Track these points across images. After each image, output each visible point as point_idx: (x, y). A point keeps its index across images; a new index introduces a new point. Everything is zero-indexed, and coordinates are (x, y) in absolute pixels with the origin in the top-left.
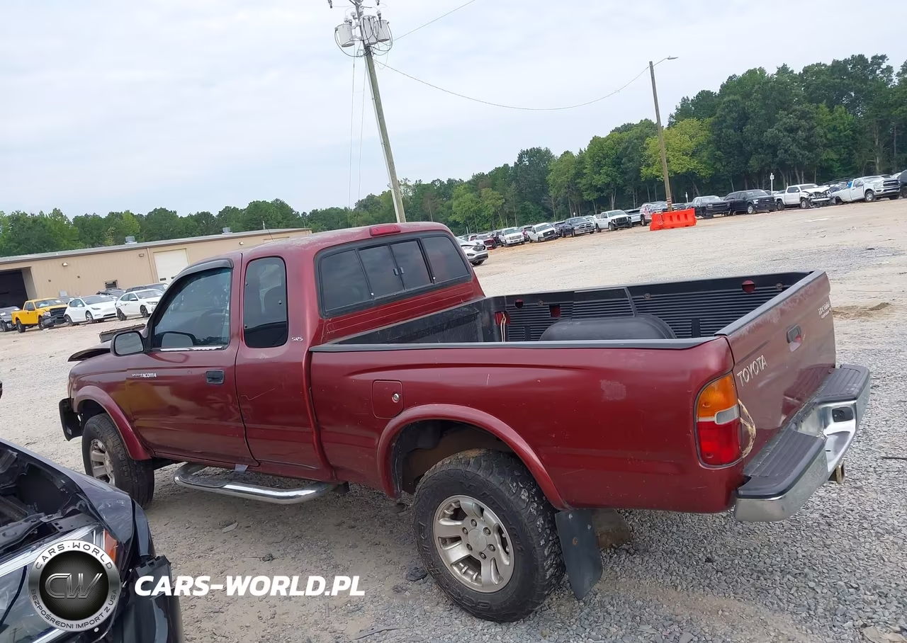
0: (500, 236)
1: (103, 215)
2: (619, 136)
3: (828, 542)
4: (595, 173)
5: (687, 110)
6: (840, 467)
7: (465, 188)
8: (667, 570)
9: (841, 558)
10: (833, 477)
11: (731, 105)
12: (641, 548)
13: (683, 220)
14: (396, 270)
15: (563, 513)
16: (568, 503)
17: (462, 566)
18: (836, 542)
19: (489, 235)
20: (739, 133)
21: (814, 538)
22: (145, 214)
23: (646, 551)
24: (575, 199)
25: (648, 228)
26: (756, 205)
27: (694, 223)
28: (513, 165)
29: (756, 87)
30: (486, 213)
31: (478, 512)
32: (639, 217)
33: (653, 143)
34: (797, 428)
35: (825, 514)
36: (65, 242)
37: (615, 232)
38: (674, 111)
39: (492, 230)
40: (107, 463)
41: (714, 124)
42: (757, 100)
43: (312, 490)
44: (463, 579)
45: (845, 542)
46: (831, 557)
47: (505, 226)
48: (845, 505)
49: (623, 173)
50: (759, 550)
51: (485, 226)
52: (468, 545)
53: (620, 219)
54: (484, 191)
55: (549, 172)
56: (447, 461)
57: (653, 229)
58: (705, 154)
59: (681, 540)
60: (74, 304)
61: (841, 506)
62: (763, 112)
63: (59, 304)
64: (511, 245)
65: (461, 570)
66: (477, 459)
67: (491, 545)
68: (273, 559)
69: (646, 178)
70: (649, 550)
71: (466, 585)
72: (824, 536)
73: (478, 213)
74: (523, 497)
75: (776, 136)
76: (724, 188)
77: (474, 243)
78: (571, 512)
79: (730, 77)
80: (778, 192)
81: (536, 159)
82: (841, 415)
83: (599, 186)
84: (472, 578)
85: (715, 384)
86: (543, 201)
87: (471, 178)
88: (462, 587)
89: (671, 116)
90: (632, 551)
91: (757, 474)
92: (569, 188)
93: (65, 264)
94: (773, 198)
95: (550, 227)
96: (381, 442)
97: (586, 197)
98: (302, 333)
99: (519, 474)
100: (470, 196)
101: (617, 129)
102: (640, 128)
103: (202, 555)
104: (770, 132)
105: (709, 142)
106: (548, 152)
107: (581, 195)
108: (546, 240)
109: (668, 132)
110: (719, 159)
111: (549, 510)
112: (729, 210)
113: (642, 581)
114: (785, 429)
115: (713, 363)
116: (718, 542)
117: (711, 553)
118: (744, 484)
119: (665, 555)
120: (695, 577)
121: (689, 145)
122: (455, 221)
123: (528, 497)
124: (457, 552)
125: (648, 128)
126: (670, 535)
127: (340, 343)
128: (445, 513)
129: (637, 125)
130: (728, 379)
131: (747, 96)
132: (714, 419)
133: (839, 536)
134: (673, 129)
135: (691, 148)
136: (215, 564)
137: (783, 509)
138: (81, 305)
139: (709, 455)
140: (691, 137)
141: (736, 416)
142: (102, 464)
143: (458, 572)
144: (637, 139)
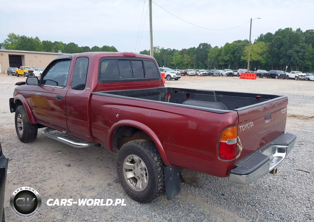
0: (187, 72)
1: (53, 42)
2: (236, 44)
3: (268, 196)
4: (225, 56)
5: (261, 39)
6: (275, 169)
7: (179, 53)
8: (206, 195)
9: (271, 203)
10: (272, 172)
11: (278, 39)
12: (200, 186)
13: (252, 77)
14: (131, 70)
15: (168, 167)
16: (171, 164)
17: (131, 180)
18: (271, 196)
19: (183, 71)
20: (279, 50)
21: (263, 194)
22: (67, 44)
23: (201, 187)
24: (216, 64)
25: (239, 77)
26: (279, 76)
27: (255, 79)
28: (197, 48)
29: (288, 34)
30: (184, 63)
31: (139, 162)
32: (237, 73)
33: (247, 49)
34: (262, 152)
35: (270, 186)
36: (38, 49)
37: (227, 77)
38: (257, 38)
39: (185, 69)
40: (22, 123)
41: (270, 45)
42: (287, 39)
43: (87, 144)
44: (130, 185)
45: (274, 197)
46: (267, 201)
47: (190, 68)
48: (278, 184)
49: (234, 57)
50: (242, 194)
51: (183, 68)
52: (134, 173)
53: (230, 73)
54: (185, 55)
55: (208, 52)
56: (131, 142)
57: (241, 78)
58: (265, 55)
59: (215, 186)
60: (36, 70)
61: (276, 184)
62: (289, 44)
63: (32, 69)
64: (190, 75)
65: (130, 182)
66: (142, 143)
67: (142, 174)
68: (70, 166)
69: (242, 60)
70: (203, 187)
71: (131, 187)
72: (267, 193)
73: (181, 62)
74: (155, 159)
75: (292, 53)
76: (269, 68)
77: (176, 72)
78: (171, 168)
79: (279, 29)
80: (288, 73)
81: (205, 47)
82: (281, 150)
83: (225, 60)
84: (133, 185)
85: (229, 129)
86: (205, 62)
87: (181, 50)
88: (130, 188)
89: (256, 40)
90: (196, 186)
91: (240, 166)
92: (215, 59)
93: (36, 56)
94: (285, 75)
95: (205, 71)
96: (110, 130)
97: (220, 63)
98: (90, 87)
99: (156, 151)
100: (180, 56)
101: (235, 42)
102: (243, 42)
103: (46, 160)
104: (290, 51)
105: (267, 51)
106: (210, 45)
107: (219, 62)
108: (203, 76)
109: (253, 45)
110: (270, 58)
111: (163, 165)
112: (269, 76)
113: (196, 198)
114: (257, 151)
115: (230, 120)
116: (229, 189)
117: (224, 192)
118: (234, 168)
119: (208, 190)
120: (216, 200)
121: (260, 51)
122: (173, 64)
123: (157, 159)
124: (130, 175)
125: (247, 43)
126: (212, 183)
127: (104, 93)
128: (128, 160)
129: (243, 41)
130: (235, 128)
131: (284, 37)
132: (227, 142)
133: (272, 194)
134: (255, 45)
135: (260, 52)
136: (50, 164)
137: (247, 180)
138: (39, 71)
139: (222, 155)
140: (261, 48)
141: (236, 142)
142: (21, 123)
143: (129, 182)
144: (242, 46)
